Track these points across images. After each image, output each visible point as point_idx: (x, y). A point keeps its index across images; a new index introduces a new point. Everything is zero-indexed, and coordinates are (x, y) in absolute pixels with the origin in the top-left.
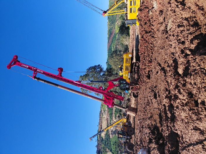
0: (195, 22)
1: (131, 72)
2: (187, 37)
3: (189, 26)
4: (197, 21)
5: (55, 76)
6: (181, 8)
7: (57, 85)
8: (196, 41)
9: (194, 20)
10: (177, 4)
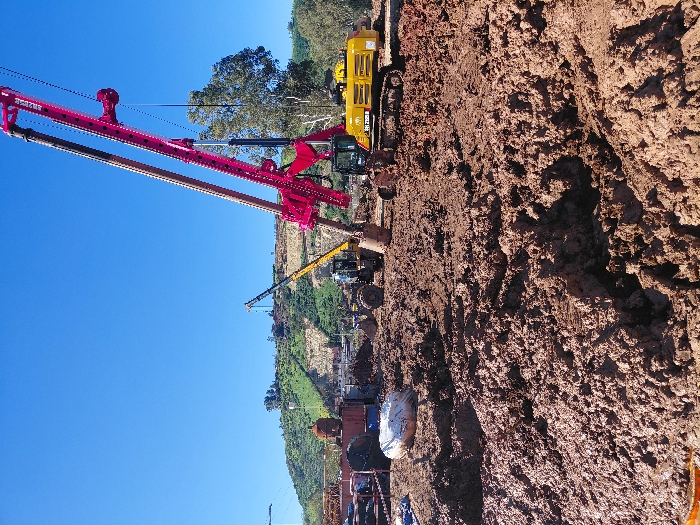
0: (566, 105)
1: (374, 111)
2: (535, 157)
3: (545, 113)
4: (574, 103)
5: (91, 124)
6: (527, 36)
7: (107, 156)
8: (559, 184)
9: (566, 96)
10: (517, 11)
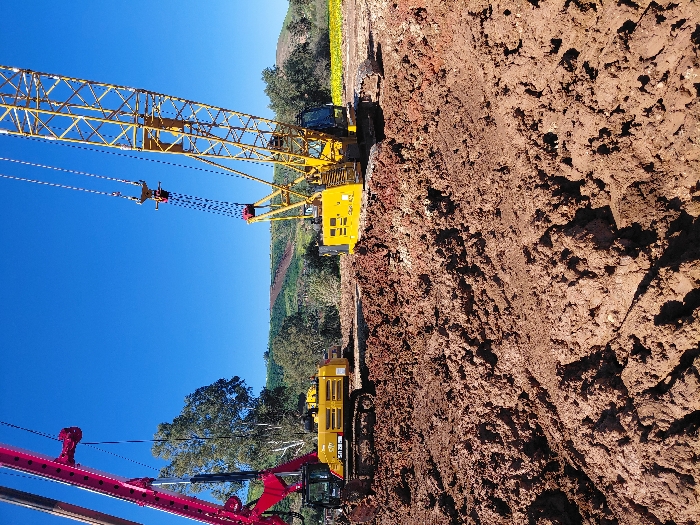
0: (533, 434)
1: (347, 435)
2: (517, 492)
3: (516, 444)
4: (541, 433)
5: (44, 466)
6: (482, 370)
7: (51, 504)
9: (533, 426)
10: (468, 348)
